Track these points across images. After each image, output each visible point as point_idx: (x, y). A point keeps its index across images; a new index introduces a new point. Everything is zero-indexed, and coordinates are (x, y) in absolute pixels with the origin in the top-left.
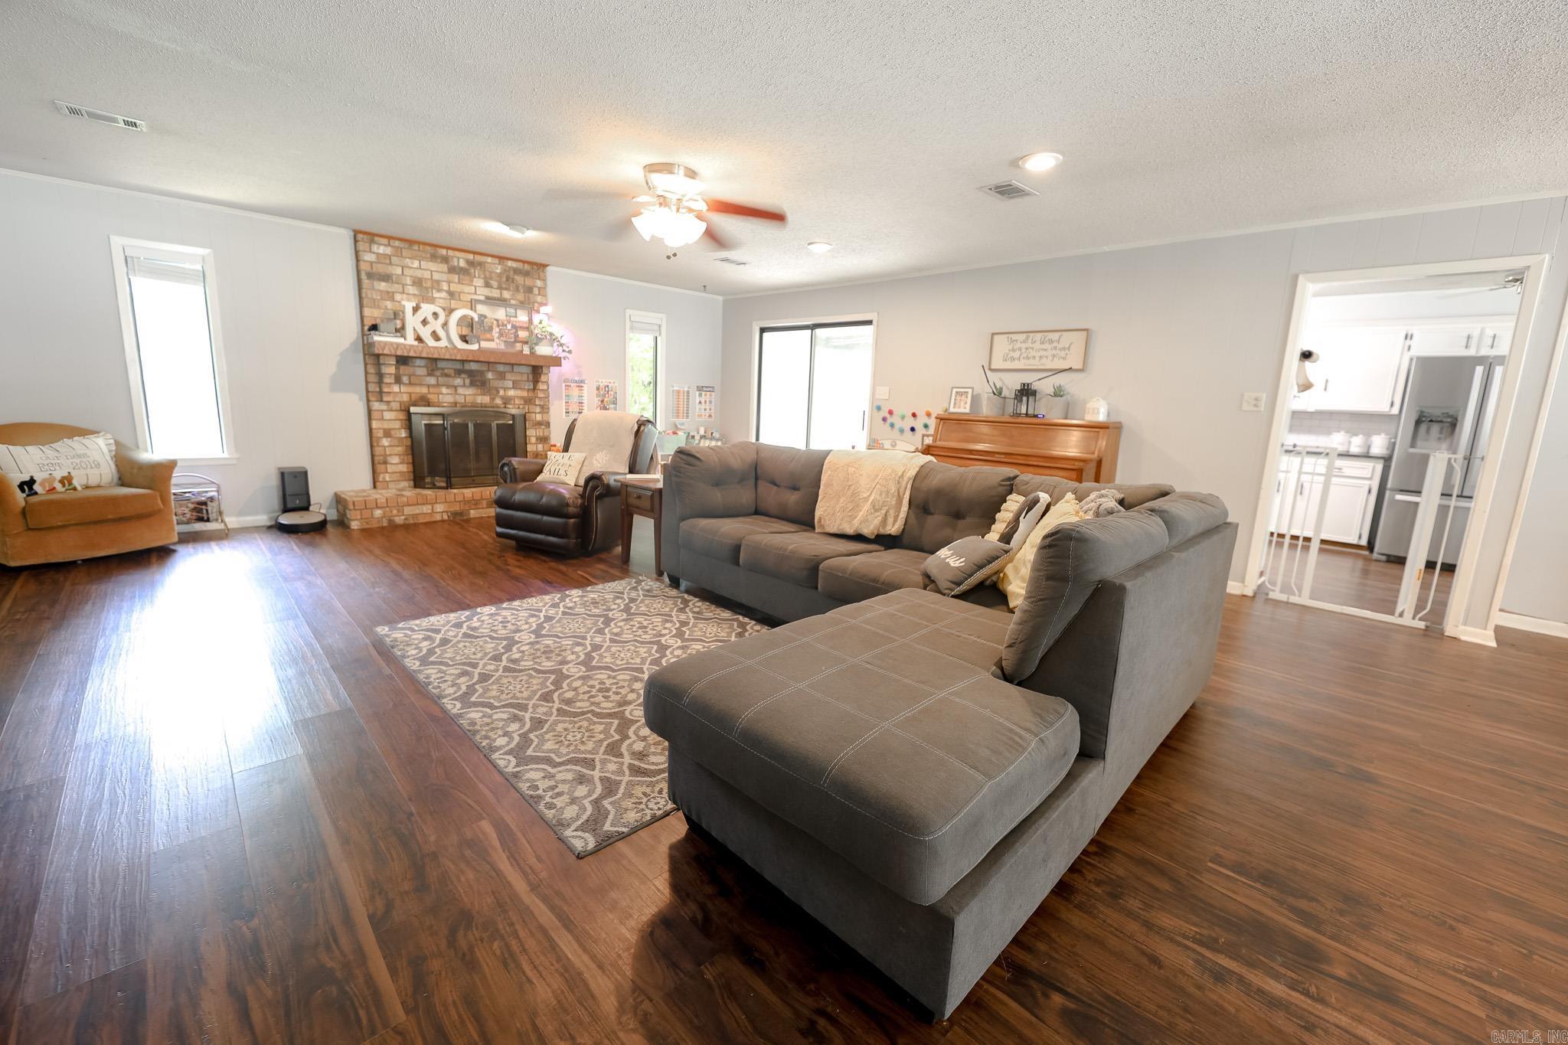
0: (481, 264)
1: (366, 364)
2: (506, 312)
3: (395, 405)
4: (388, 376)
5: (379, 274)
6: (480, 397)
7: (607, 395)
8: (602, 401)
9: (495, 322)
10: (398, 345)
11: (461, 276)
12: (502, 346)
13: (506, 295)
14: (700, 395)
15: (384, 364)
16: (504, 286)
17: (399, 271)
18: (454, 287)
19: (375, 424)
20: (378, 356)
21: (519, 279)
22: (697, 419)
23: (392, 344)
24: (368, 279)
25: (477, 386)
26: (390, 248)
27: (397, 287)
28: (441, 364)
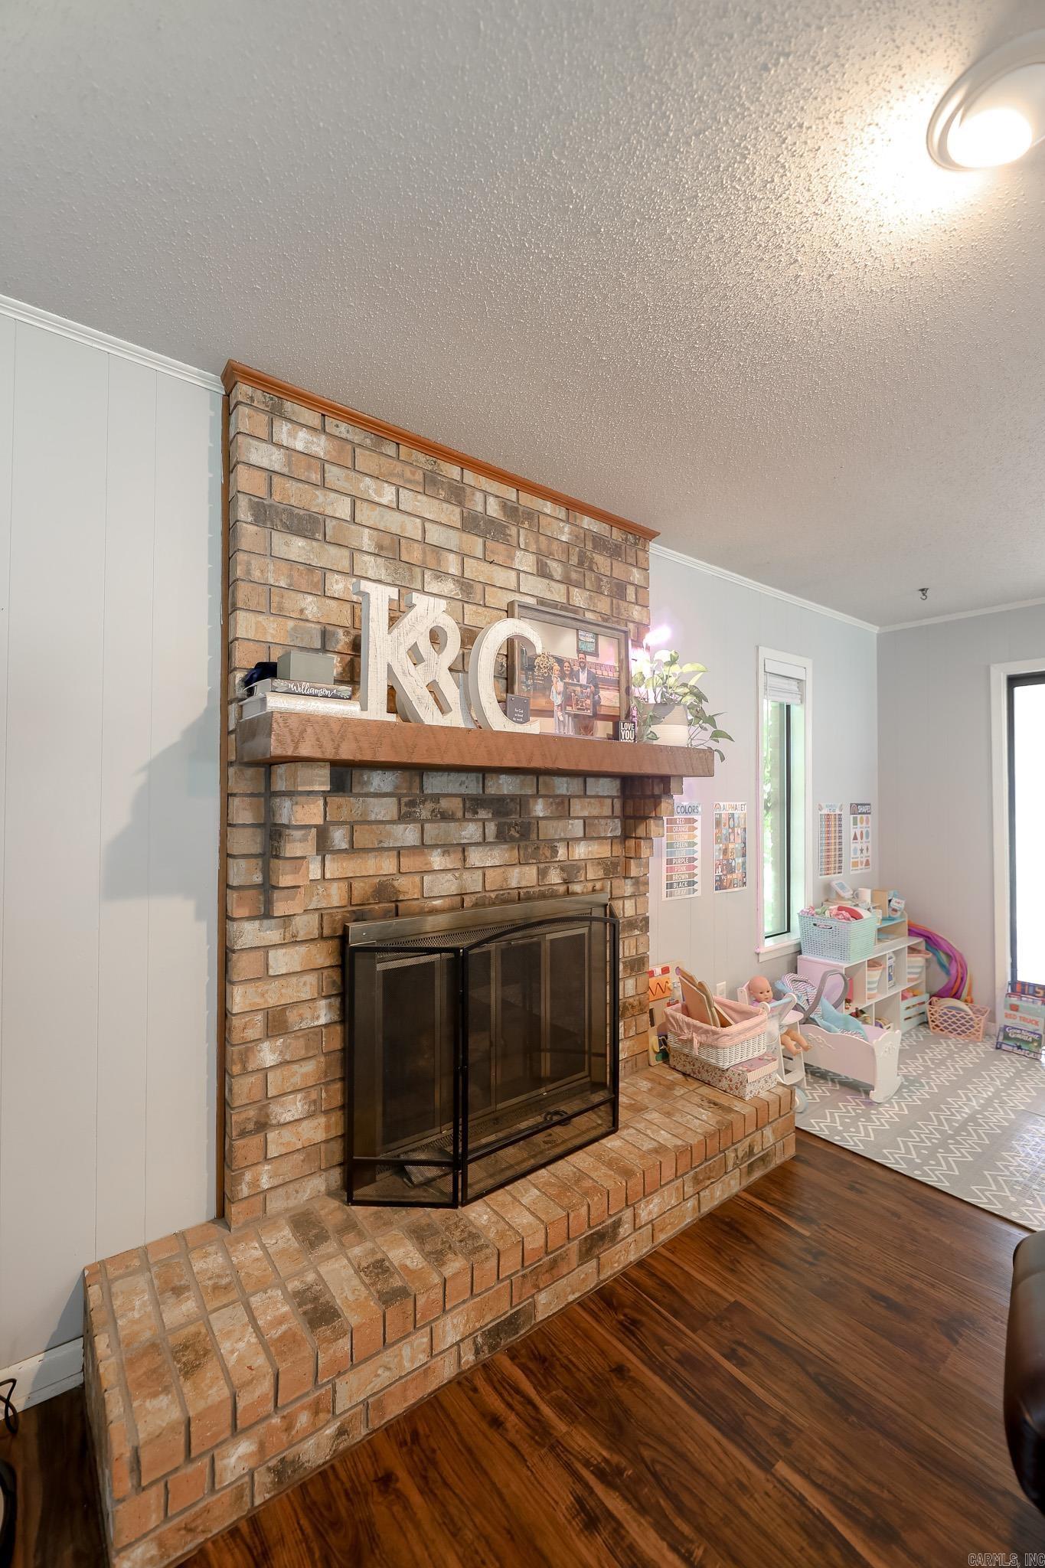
0: (532, 516)
1: (227, 796)
2: (578, 640)
3: (306, 925)
4: (298, 834)
5: (290, 511)
6: (517, 870)
7: (732, 837)
8: (725, 851)
9: (556, 667)
10: (346, 723)
11: (490, 544)
12: (570, 731)
13: (579, 598)
14: (855, 823)
15: (290, 794)
16: (574, 576)
17: (343, 509)
18: (475, 570)
19: (240, 1000)
20: (268, 765)
21: (602, 561)
22: (852, 873)
23: (326, 721)
24: (256, 522)
25: (512, 839)
26: (323, 437)
27: (336, 557)
28: (435, 784)
